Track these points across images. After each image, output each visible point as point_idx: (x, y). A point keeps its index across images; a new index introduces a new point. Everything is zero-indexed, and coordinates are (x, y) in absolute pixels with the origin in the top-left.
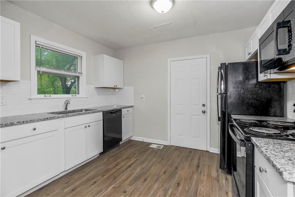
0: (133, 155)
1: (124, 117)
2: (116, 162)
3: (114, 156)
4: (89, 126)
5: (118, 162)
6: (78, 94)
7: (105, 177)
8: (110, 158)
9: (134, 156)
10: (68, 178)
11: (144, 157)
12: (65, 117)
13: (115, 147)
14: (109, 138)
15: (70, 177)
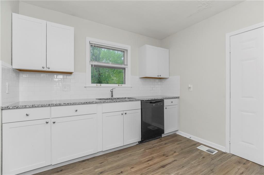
0: (172, 152)
1: (166, 108)
2: (150, 157)
3: (152, 148)
4: (126, 114)
5: (153, 157)
6: (125, 84)
7: (133, 170)
8: (147, 149)
9: (173, 154)
10: (104, 158)
11: (186, 159)
12: (102, 103)
13: (156, 139)
14: (155, 128)
15: (106, 158)
